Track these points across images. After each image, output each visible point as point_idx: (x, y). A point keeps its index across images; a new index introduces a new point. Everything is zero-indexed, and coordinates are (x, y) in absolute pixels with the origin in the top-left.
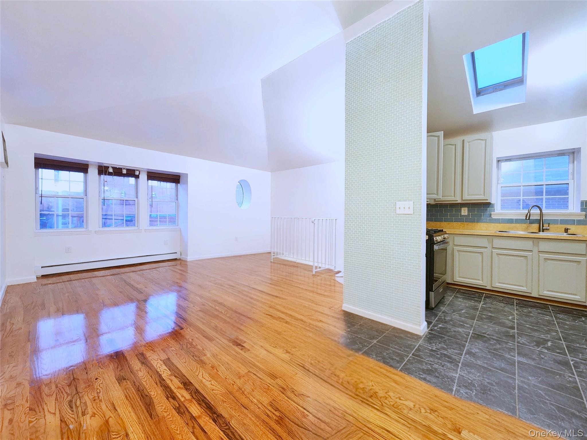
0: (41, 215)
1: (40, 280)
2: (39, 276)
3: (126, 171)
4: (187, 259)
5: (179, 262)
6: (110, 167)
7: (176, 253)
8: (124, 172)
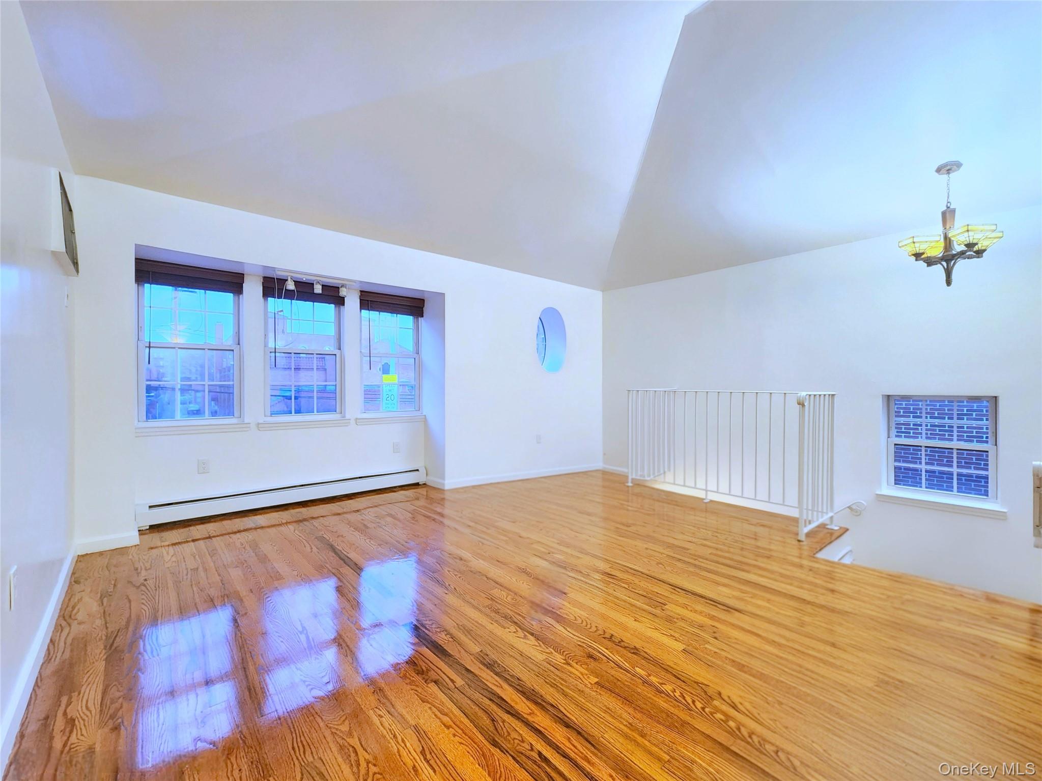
0: (149, 389)
1: (146, 537)
2: (144, 528)
3: (320, 287)
4: (444, 484)
5: (422, 491)
6: (289, 279)
7: (418, 470)
8: (318, 289)
